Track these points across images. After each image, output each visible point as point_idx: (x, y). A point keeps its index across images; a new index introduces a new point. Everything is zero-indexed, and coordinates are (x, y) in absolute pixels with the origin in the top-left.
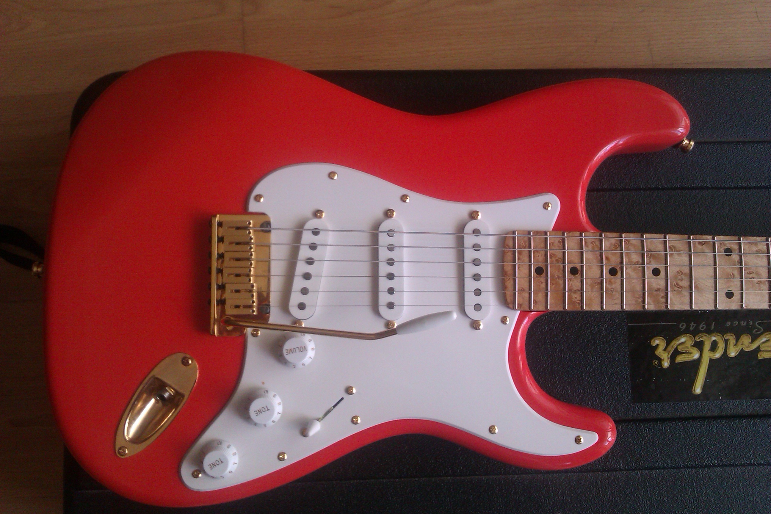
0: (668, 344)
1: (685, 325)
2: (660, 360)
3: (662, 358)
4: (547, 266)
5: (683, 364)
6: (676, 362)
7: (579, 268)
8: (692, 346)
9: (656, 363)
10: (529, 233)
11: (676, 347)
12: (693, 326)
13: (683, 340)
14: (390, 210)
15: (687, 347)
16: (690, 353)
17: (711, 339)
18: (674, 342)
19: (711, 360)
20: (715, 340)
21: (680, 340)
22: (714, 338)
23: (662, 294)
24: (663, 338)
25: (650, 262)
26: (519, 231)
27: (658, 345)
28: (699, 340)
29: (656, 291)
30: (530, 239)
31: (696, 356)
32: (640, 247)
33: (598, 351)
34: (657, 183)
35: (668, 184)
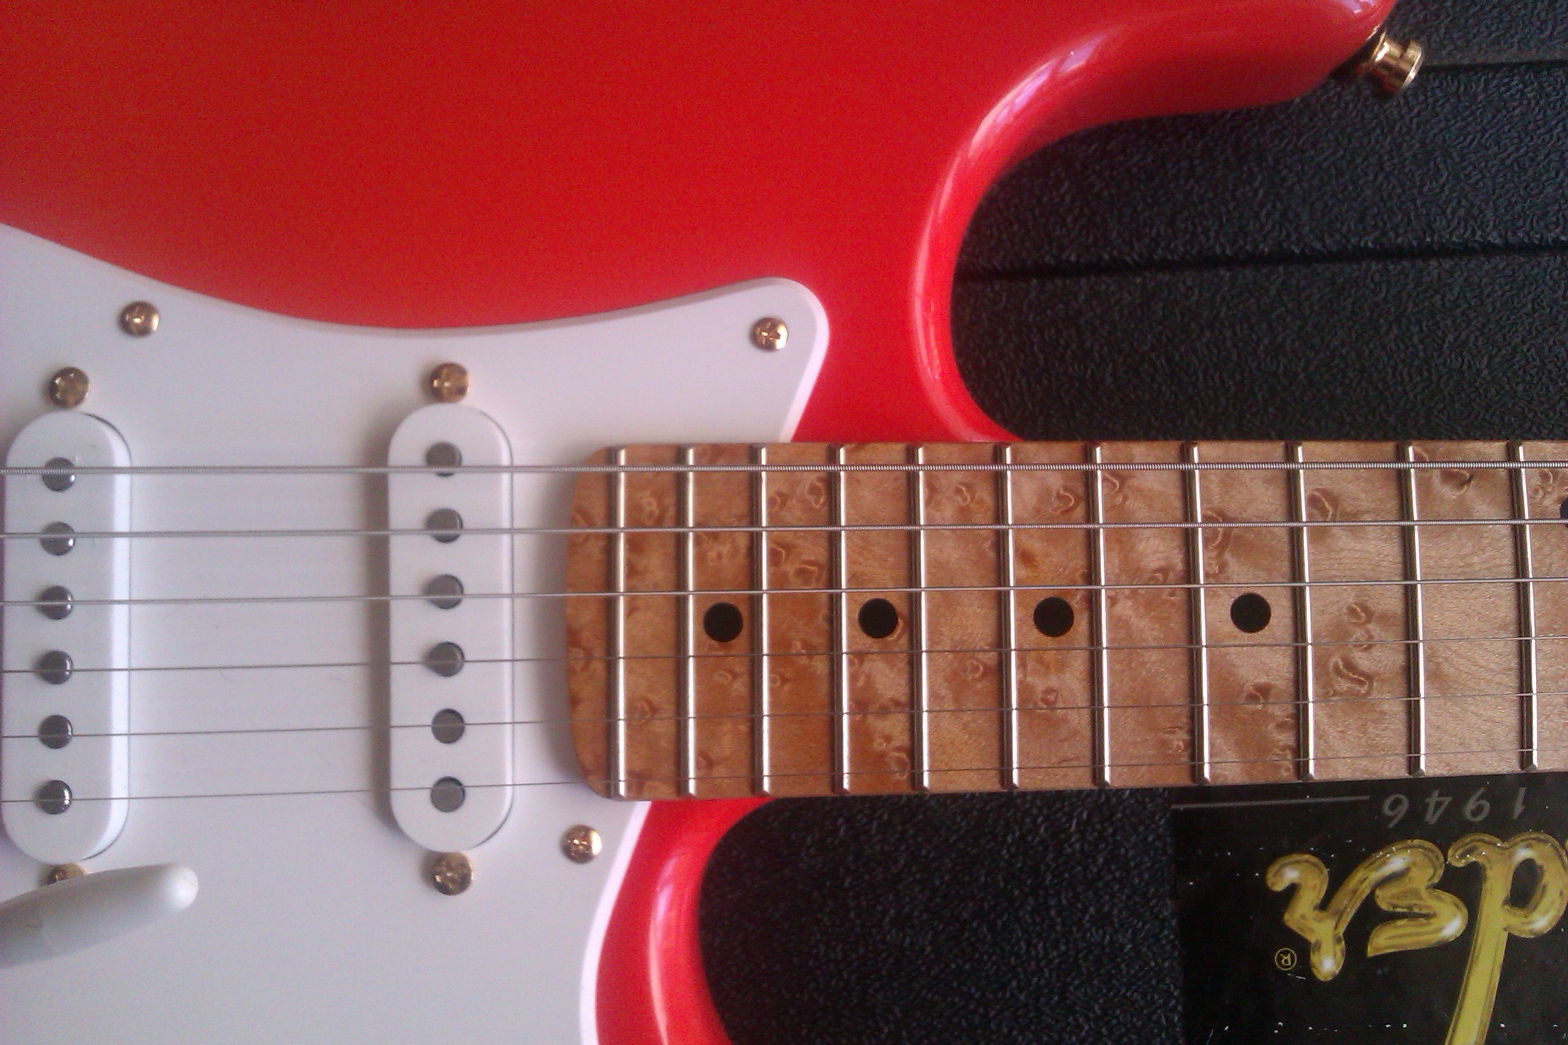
0: (1335, 884)
1: (1406, 803)
2: (1304, 948)
3: (1312, 939)
4: (755, 603)
5: (1397, 959)
6: (1371, 952)
7: (900, 606)
8: (1437, 887)
9: (1287, 960)
10: (679, 454)
11: (1367, 892)
12: (1438, 805)
13: (1397, 862)
14: (65, 373)
15: (1416, 893)
16: (1428, 916)
17: (1510, 856)
18: (1359, 874)
19: (1513, 942)
20: (1528, 864)
21: (1384, 863)
22: (1523, 854)
23: (1281, 711)
24: (1314, 859)
25: (1223, 566)
26: (630, 448)
27: (1293, 890)
28: (1461, 864)
29: (1252, 698)
30: (680, 480)
31: (1452, 926)
32: (1177, 503)
33: (1051, 919)
34: (1284, 233)
35: (1326, 236)
